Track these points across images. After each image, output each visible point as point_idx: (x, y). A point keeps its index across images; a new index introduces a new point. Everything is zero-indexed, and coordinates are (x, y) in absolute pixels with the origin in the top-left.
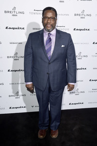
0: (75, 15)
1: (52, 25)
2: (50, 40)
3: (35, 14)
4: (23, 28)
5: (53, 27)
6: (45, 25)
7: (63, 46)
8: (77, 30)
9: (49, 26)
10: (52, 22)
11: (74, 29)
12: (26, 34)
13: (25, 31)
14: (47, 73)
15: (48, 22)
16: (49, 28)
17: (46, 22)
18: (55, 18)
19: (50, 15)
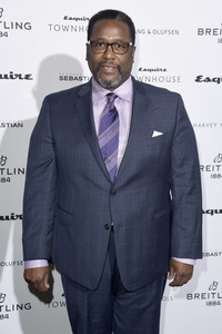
0: (200, 32)
1: (119, 68)
2: (113, 114)
3: (66, 29)
4: (27, 77)
5: (124, 72)
6: (96, 67)
7: (156, 134)
8: (208, 80)
9: (110, 70)
10: (120, 57)
11: (198, 79)
12: (35, 94)
13: (32, 84)
14: (106, 227)
15: (106, 59)
16: (109, 78)
17: (99, 56)
18: (128, 45)
19: (112, 33)
